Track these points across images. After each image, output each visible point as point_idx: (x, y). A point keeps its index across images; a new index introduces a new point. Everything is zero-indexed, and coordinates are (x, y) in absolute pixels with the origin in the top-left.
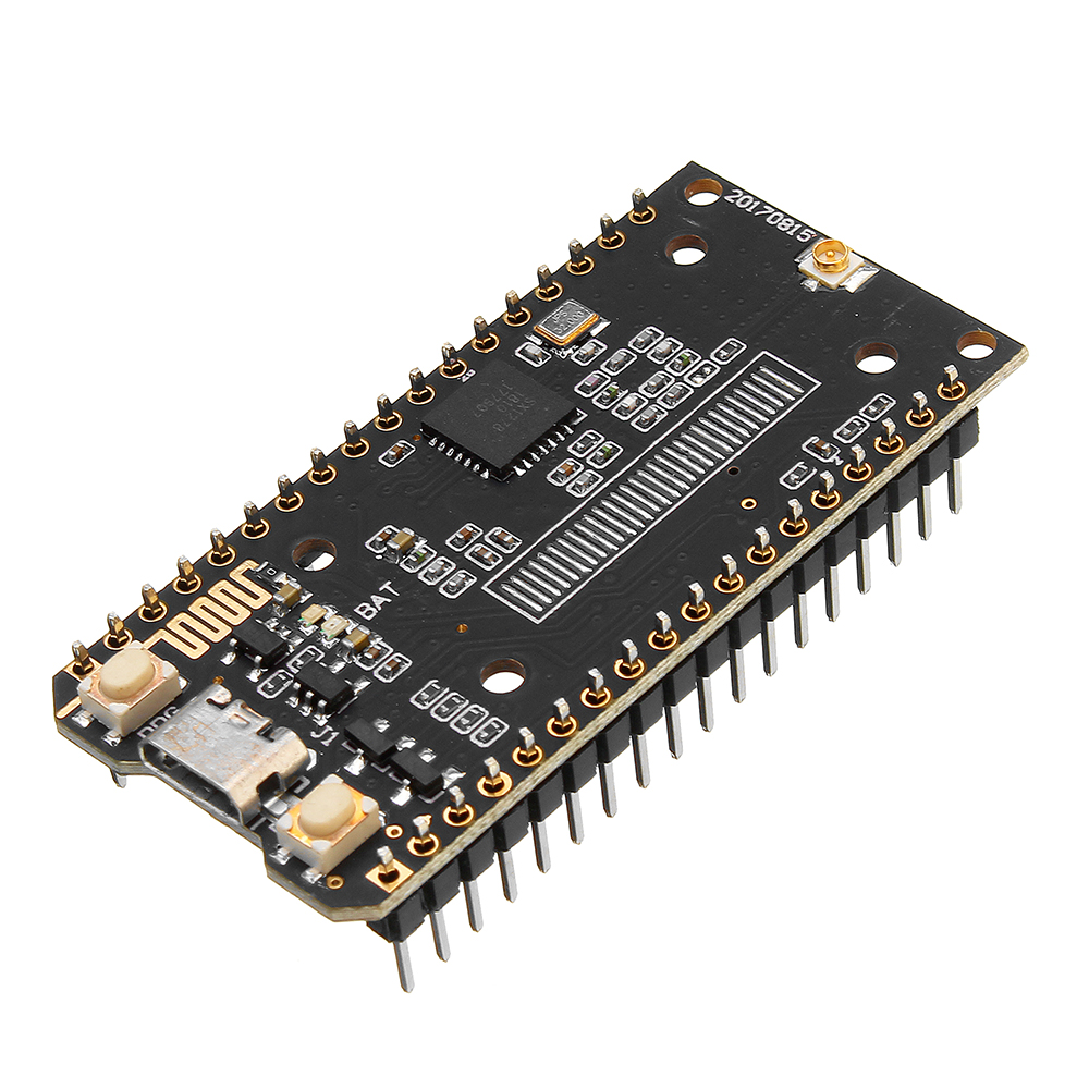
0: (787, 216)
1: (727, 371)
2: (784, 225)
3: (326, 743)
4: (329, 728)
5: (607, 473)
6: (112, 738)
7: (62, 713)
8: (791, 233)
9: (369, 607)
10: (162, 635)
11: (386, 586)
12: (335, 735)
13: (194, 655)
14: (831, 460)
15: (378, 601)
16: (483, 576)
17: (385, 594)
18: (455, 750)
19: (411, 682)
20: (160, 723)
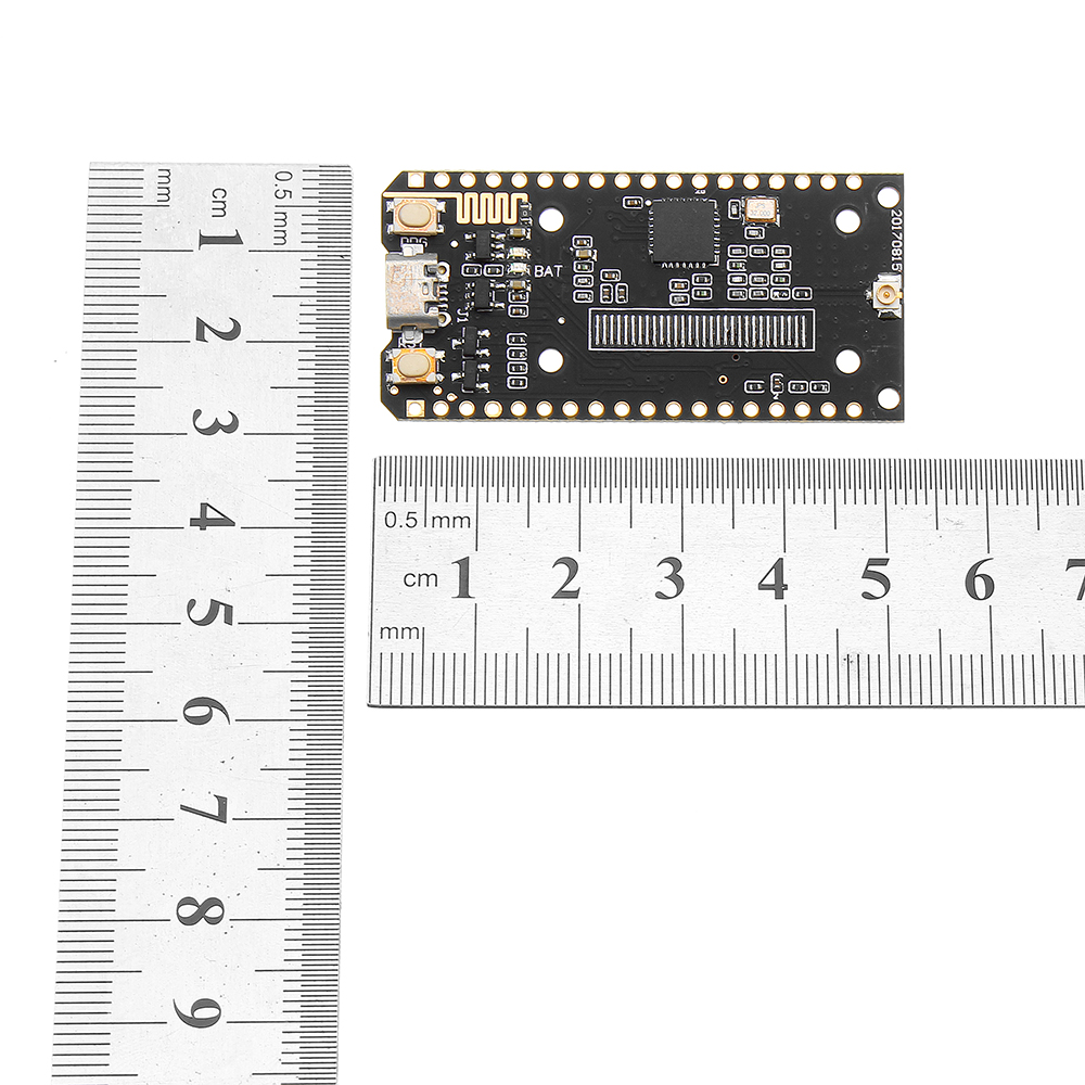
0: (902, 248)
1: (791, 303)
2: (895, 252)
3: (459, 320)
4: (467, 314)
5: (694, 304)
6: (391, 229)
7: (388, 195)
8: (893, 259)
9: (541, 271)
10: (458, 196)
11: (558, 267)
12: (466, 320)
13: (460, 220)
14: (774, 393)
15: (549, 271)
16: (597, 303)
17: (554, 270)
18: (497, 376)
19: (517, 325)
20: (414, 242)
